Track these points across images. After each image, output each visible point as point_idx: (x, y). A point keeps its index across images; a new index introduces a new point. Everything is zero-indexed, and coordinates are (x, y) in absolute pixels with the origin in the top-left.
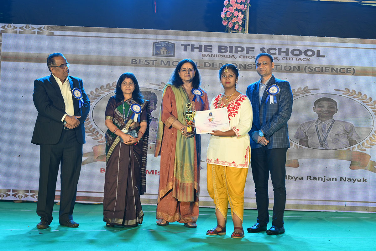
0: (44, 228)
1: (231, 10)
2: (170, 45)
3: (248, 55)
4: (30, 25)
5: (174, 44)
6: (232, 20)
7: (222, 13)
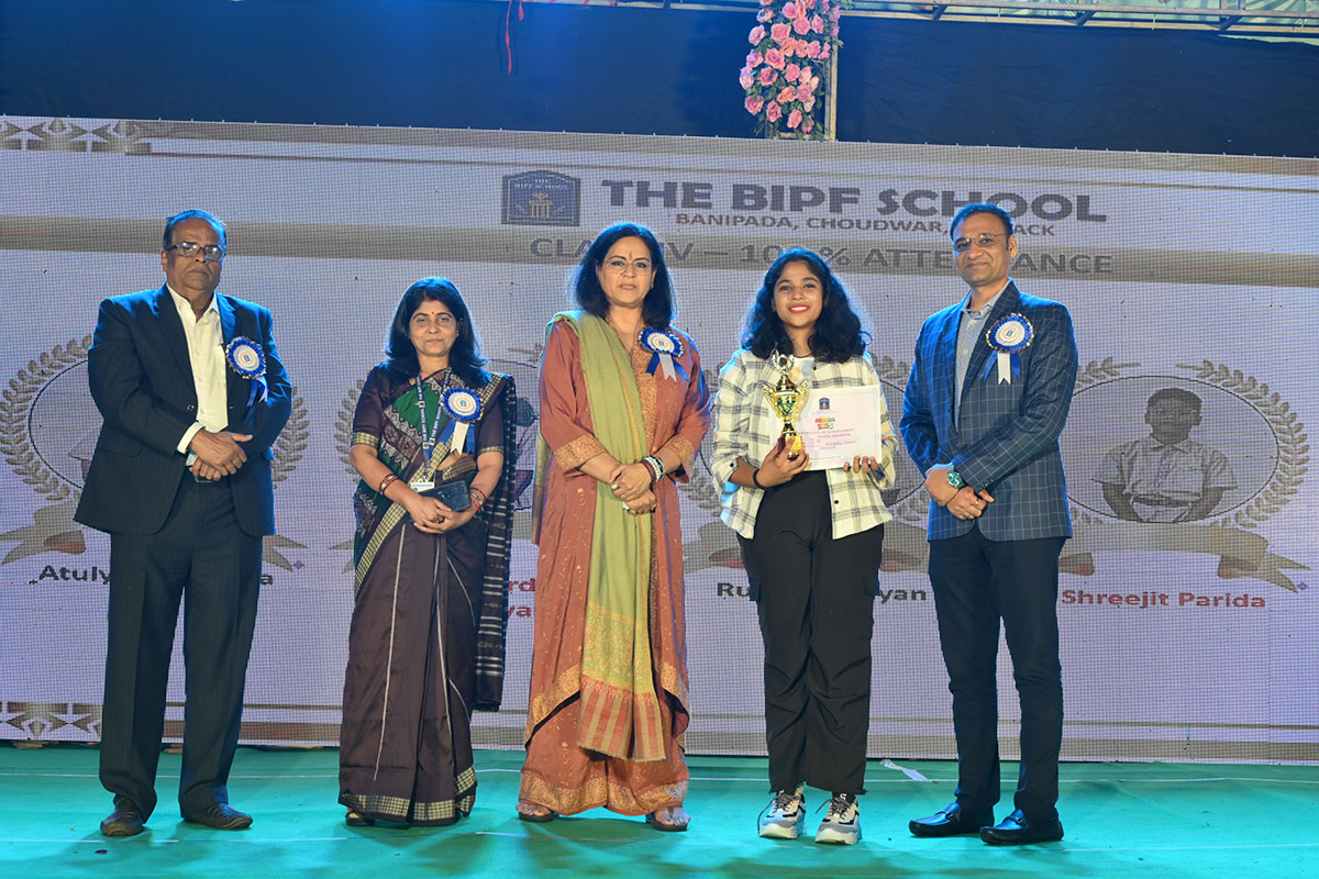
0: (127, 835)
1: (776, 59)
2: (562, 183)
3: (838, 217)
4: (67, 121)
5: (578, 181)
6: (780, 96)
7: (743, 70)
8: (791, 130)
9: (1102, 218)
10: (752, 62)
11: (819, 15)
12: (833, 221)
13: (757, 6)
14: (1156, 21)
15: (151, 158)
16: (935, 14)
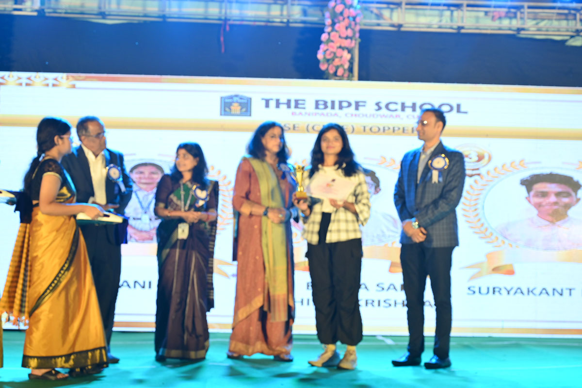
1: (333, 47)
2: (244, 99)
3: (358, 112)
4: (41, 74)
5: (251, 99)
6: (334, 62)
7: (319, 52)
8: (339, 76)
9: (466, 113)
10: (322, 49)
11: (350, 28)
12: (356, 114)
13: (324, 24)
14: (490, 30)
15: (76, 90)
16: (398, 27)
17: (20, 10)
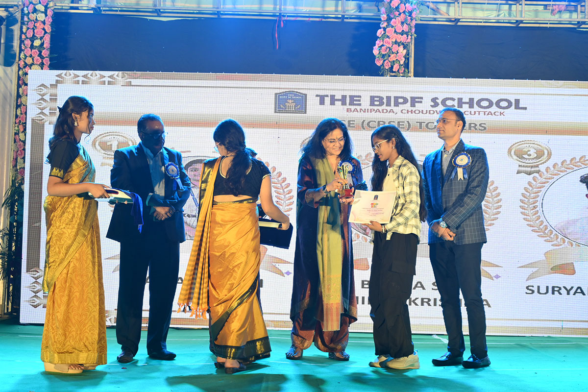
1: (388, 43)
2: (299, 96)
3: (414, 109)
4: (97, 72)
5: (306, 95)
6: (390, 58)
7: (374, 47)
8: (395, 72)
9: (525, 108)
10: (378, 44)
11: (406, 24)
12: (412, 110)
13: (380, 20)
14: (550, 24)
15: (132, 87)
16: (456, 22)
17: (77, 8)
